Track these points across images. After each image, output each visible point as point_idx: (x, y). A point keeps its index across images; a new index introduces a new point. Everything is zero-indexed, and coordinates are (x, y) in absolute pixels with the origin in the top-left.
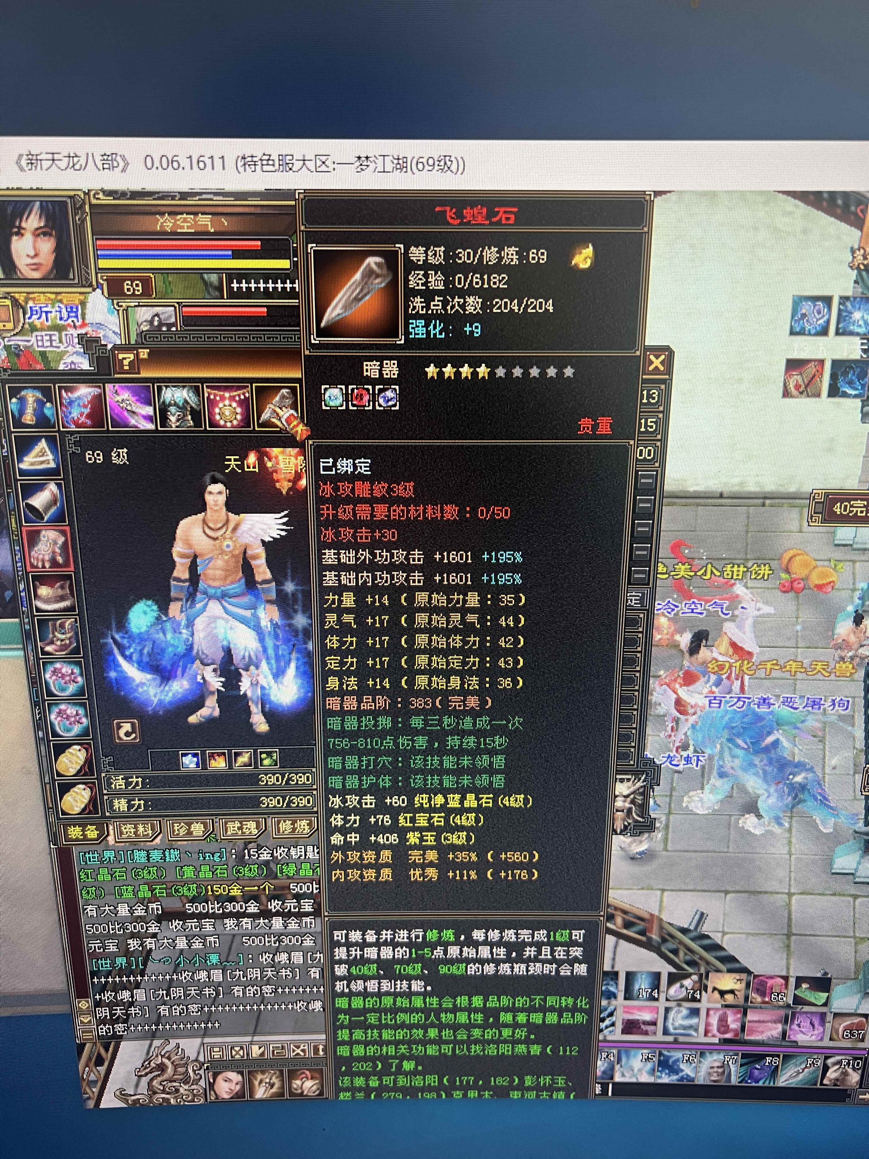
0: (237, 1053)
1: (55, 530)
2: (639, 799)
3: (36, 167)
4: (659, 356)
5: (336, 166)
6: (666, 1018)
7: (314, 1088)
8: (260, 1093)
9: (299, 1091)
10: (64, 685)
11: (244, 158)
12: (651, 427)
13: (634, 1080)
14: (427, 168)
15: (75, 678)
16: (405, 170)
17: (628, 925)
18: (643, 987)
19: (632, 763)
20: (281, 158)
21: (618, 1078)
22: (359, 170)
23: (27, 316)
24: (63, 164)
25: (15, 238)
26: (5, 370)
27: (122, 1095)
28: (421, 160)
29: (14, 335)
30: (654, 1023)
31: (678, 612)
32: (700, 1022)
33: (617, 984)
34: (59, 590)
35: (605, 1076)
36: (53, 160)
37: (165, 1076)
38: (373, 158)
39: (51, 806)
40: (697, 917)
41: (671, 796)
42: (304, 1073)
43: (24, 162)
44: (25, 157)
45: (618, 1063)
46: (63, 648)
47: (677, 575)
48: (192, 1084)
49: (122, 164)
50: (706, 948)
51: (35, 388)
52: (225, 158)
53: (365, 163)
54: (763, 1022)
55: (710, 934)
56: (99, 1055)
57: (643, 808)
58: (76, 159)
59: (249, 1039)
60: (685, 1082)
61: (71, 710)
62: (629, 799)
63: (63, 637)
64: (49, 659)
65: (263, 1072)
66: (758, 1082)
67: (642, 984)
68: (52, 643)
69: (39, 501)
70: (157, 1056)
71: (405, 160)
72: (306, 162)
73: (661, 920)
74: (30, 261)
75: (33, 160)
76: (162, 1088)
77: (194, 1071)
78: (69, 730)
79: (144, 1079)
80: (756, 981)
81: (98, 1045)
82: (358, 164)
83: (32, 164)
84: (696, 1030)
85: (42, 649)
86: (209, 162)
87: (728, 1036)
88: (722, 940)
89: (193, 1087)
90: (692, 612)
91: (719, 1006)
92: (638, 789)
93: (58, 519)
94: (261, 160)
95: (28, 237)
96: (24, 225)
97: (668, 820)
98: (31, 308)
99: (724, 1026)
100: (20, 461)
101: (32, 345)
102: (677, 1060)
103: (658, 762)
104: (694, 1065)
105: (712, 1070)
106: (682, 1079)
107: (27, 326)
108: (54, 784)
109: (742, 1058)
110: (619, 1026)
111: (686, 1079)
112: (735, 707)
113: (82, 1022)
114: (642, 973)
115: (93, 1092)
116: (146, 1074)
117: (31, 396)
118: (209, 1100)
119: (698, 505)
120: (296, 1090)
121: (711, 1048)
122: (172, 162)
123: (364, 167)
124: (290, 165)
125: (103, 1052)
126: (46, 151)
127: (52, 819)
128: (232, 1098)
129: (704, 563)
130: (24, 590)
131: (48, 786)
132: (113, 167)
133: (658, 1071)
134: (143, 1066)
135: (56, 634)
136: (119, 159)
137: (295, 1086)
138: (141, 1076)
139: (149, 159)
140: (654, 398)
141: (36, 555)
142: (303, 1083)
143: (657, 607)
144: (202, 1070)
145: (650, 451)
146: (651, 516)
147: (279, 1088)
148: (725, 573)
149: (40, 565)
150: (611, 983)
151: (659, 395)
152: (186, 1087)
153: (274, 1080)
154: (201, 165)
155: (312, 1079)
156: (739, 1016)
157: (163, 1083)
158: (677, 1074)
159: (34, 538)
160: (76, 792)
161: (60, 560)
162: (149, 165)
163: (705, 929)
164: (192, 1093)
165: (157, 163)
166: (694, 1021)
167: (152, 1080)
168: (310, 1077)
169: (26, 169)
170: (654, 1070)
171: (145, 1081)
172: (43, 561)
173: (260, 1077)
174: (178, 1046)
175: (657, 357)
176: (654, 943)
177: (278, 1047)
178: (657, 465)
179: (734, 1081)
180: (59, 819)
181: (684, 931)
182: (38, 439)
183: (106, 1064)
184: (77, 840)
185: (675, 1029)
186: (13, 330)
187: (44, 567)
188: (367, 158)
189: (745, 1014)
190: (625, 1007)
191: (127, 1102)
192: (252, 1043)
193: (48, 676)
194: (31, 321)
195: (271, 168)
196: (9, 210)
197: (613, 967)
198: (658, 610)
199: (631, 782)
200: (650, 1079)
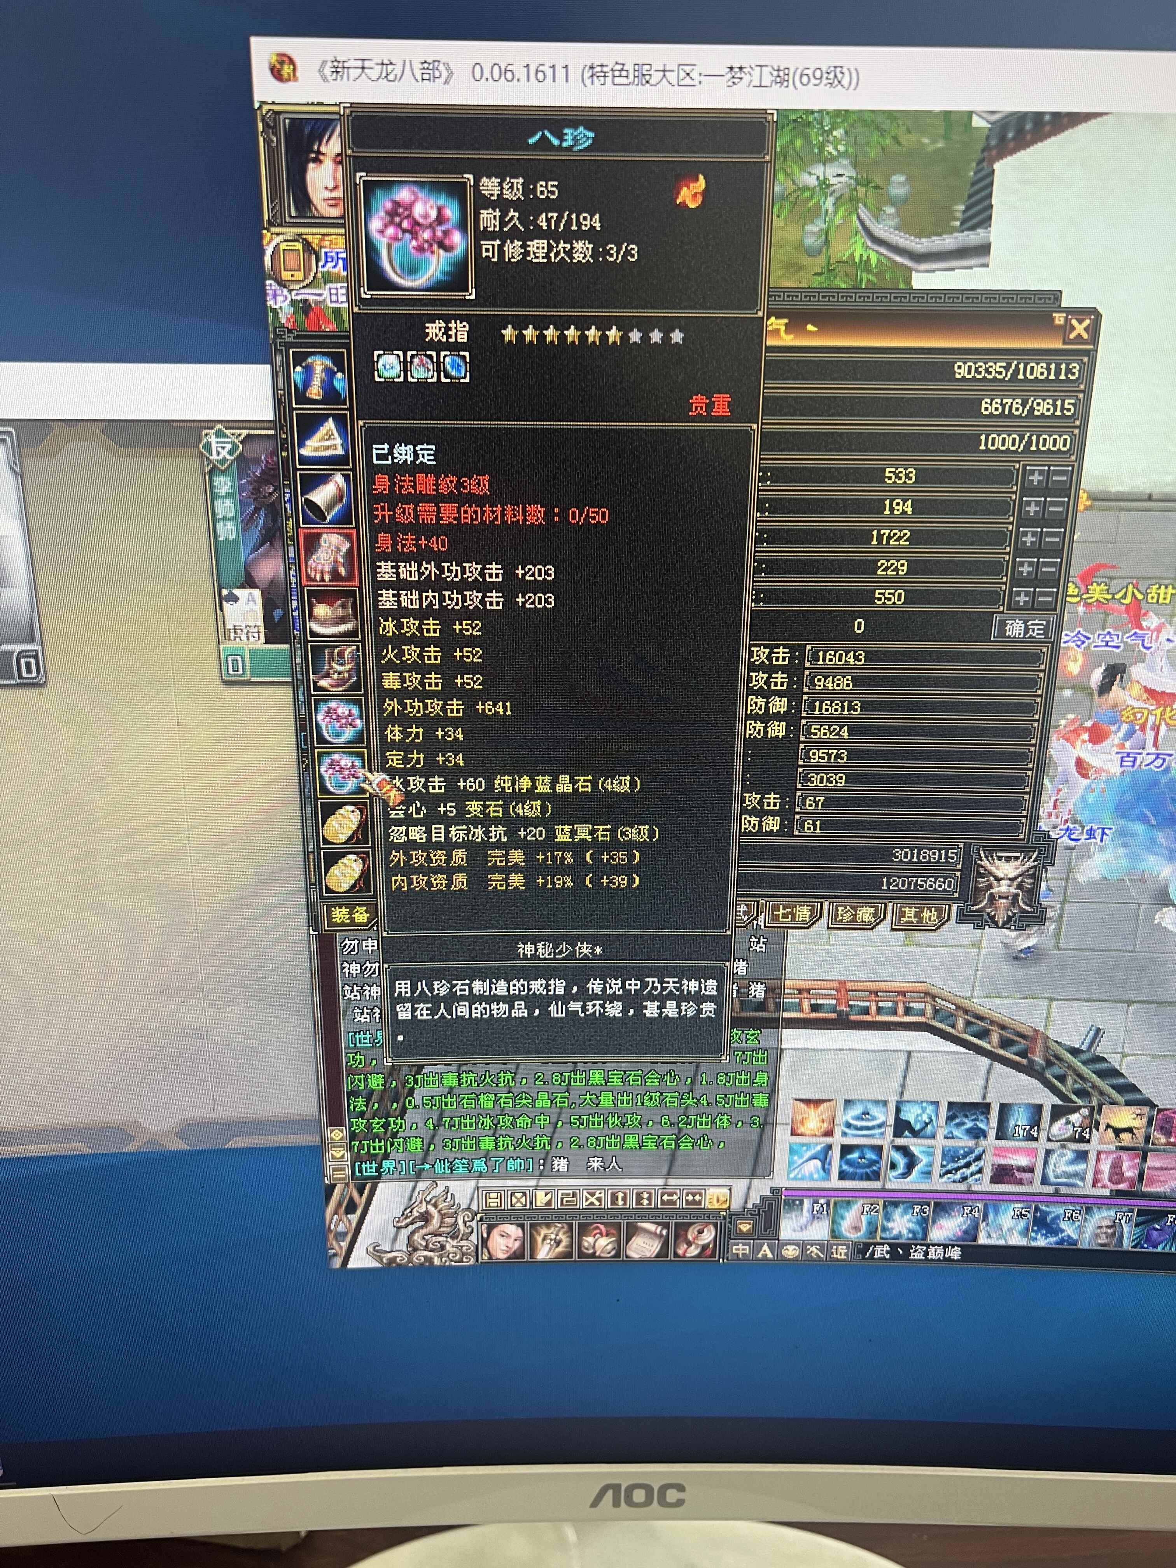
0: (519, 1201)
1: (338, 534)
2: (1028, 883)
3: (342, 77)
4: (1083, 320)
5: (702, 78)
6: (1046, 1163)
7: (610, 1247)
8: (544, 1253)
9: (591, 1251)
10: (340, 730)
11: (592, 68)
12: (1069, 410)
13: (1002, 1242)
14: (813, 81)
15: (353, 720)
16: (785, 84)
17: (1005, 1043)
18: (1019, 1123)
19: (1022, 836)
20: (637, 68)
21: (982, 1240)
22: (730, 83)
23: (321, 264)
24: (374, 73)
25: (311, 166)
26: (290, 331)
27: (376, 1252)
28: (806, 72)
29: (304, 287)
30: (1031, 1170)
31: (1089, 644)
32: (1088, 1168)
33: (988, 1119)
34: (340, 609)
35: (966, 1237)
36: (363, 68)
37: (430, 1228)
38: (749, 70)
39: (313, 881)
40: (1092, 1033)
41: (1067, 879)
42: (598, 1228)
43: (328, 71)
44: (330, 64)
45: (983, 1221)
46: (341, 682)
47: (1092, 598)
48: (462, 1240)
49: (445, 74)
50: (1100, 1074)
51: (324, 354)
52: (570, 68)
53: (738, 75)
54: (1166, 1169)
55: (1105, 1056)
56: (351, 1199)
57: (1032, 894)
58: (390, 67)
59: (533, 1182)
60: (1065, 1246)
61: (346, 761)
62: (1015, 883)
63: (340, 668)
64: (323, 695)
65: (548, 1226)
66: (1156, 1247)
67: (1019, 1120)
68: (327, 675)
69: (321, 496)
70: (421, 1203)
71: (786, 71)
72: (667, 74)
73: (1047, 1037)
74: (328, 194)
75: (339, 68)
76: (424, 1244)
77: (465, 1222)
78: (341, 786)
79: (403, 1231)
80: (1160, 1116)
81: (351, 1186)
82: (729, 76)
83: (337, 72)
84: (1083, 1179)
85: (315, 683)
86: (549, 72)
87: (1122, 1186)
88: (1120, 1065)
89: (463, 1243)
90: (1107, 645)
91: (1113, 1148)
92: (1028, 870)
93: (344, 518)
94: (612, 70)
95: (328, 164)
96: (323, 149)
97: (1062, 909)
98: (326, 253)
99: (1117, 1174)
100: (301, 445)
101: (325, 300)
102: (1057, 1217)
103: (1053, 835)
104: (1077, 1223)
105: (1098, 1231)
106: (1062, 1242)
107: (319, 275)
108: (319, 854)
109: (1138, 1215)
110: (988, 1173)
111: (1067, 1241)
112: (1152, 766)
113: (333, 1157)
114: (1019, 1105)
115: (341, 1247)
116: (406, 1226)
117: (319, 364)
118: (480, 1260)
119: (1122, 509)
120: (587, 1249)
121: (1098, 1202)
122: (505, 72)
123: (736, 81)
124: (647, 78)
125: (356, 1195)
126: (353, 57)
127: (314, 898)
128: (508, 1258)
129: (1125, 582)
130: (297, 608)
131: (311, 856)
132: (434, 77)
133: (1033, 1231)
134: (403, 1214)
135: (334, 665)
136: (442, 67)
137: (586, 1244)
138: (399, 1228)
139: (478, 67)
140: (1074, 374)
141: (314, 565)
142: (596, 1240)
143: (1064, 638)
144: (475, 1221)
145: (1065, 440)
146: (1062, 523)
147: (566, 1247)
148: (1150, 596)
149: (318, 577)
150: (981, 1117)
151: (1080, 371)
152: (454, 1243)
153: (561, 1236)
154: (541, 75)
155: (607, 1235)
156: (1137, 1161)
157: (426, 1237)
158: (1057, 1235)
159: (312, 543)
160: (345, 865)
161: (342, 571)
162: (478, 76)
163: (1100, 1049)
164: (461, 1250)
165: (487, 74)
166: (1081, 1167)
167: (413, 1233)
168: (604, 1233)
169: (330, 78)
170: (1027, 1229)
171: (405, 1233)
172: (322, 573)
173: (544, 1231)
174: (447, 1188)
175: (1080, 322)
176: (1037, 1068)
177: (569, 1194)
178: (1073, 458)
179: (1127, 1245)
180: (322, 897)
181: (1075, 1052)
182: (325, 418)
183: (359, 1211)
184: (343, 924)
185: (1057, 1177)
186: (302, 281)
187: (323, 580)
188: (741, 68)
189: (1144, 1159)
190: (996, 1148)
191: (380, 1260)
192: (537, 1187)
193: (320, 717)
194: (325, 269)
195: (623, 81)
196: (307, 131)
197: (984, 1098)
198: (1065, 642)
199: (1019, 861)
200: (1023, 1242)
